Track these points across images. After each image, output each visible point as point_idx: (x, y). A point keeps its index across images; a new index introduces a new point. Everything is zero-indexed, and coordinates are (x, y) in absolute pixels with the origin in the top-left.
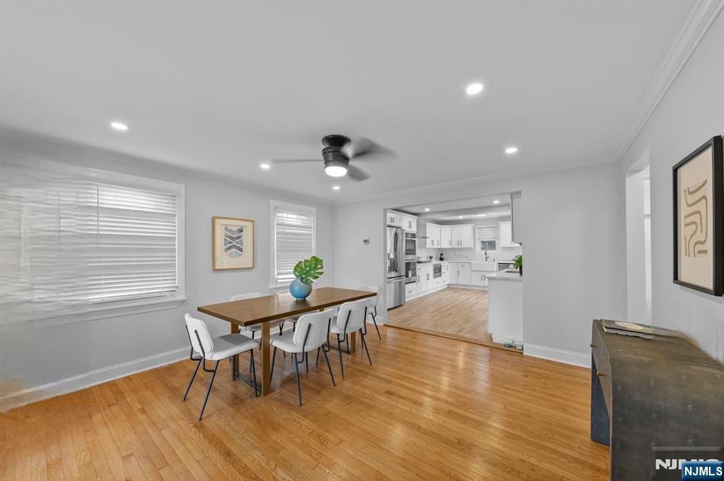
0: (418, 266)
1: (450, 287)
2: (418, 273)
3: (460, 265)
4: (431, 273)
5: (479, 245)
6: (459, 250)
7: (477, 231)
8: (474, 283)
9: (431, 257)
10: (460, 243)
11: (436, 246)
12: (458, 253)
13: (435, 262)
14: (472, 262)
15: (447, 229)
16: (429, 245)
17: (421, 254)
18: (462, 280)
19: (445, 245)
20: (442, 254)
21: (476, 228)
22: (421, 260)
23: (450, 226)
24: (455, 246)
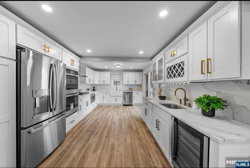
0: (80, 97)
1: (99, 106)
2: (80, 103)
3: (104, 93)
4: (89, 101)
5: (113, 83)
6: (103, 85)
7: (112, 76)
8: (112, 103)
9: (88, 89)
10: (104, 81)
11: (91, 83)
12: (103, 87)
13: (91, 92)
14: (111, 91)
15: (97, 73)
16: (87, 82)
17: (82, 87)
18: (106, 102)
19: (96, 82)
20: (94, 87)
21: (112, 74)
22: (82, 92)
23: (99, 72)
24: (101, 83)
